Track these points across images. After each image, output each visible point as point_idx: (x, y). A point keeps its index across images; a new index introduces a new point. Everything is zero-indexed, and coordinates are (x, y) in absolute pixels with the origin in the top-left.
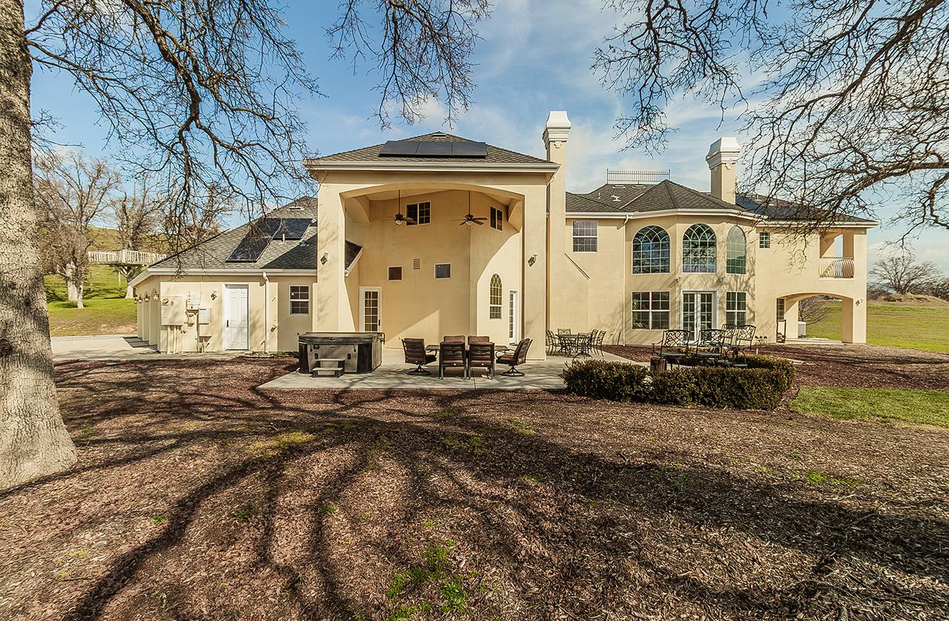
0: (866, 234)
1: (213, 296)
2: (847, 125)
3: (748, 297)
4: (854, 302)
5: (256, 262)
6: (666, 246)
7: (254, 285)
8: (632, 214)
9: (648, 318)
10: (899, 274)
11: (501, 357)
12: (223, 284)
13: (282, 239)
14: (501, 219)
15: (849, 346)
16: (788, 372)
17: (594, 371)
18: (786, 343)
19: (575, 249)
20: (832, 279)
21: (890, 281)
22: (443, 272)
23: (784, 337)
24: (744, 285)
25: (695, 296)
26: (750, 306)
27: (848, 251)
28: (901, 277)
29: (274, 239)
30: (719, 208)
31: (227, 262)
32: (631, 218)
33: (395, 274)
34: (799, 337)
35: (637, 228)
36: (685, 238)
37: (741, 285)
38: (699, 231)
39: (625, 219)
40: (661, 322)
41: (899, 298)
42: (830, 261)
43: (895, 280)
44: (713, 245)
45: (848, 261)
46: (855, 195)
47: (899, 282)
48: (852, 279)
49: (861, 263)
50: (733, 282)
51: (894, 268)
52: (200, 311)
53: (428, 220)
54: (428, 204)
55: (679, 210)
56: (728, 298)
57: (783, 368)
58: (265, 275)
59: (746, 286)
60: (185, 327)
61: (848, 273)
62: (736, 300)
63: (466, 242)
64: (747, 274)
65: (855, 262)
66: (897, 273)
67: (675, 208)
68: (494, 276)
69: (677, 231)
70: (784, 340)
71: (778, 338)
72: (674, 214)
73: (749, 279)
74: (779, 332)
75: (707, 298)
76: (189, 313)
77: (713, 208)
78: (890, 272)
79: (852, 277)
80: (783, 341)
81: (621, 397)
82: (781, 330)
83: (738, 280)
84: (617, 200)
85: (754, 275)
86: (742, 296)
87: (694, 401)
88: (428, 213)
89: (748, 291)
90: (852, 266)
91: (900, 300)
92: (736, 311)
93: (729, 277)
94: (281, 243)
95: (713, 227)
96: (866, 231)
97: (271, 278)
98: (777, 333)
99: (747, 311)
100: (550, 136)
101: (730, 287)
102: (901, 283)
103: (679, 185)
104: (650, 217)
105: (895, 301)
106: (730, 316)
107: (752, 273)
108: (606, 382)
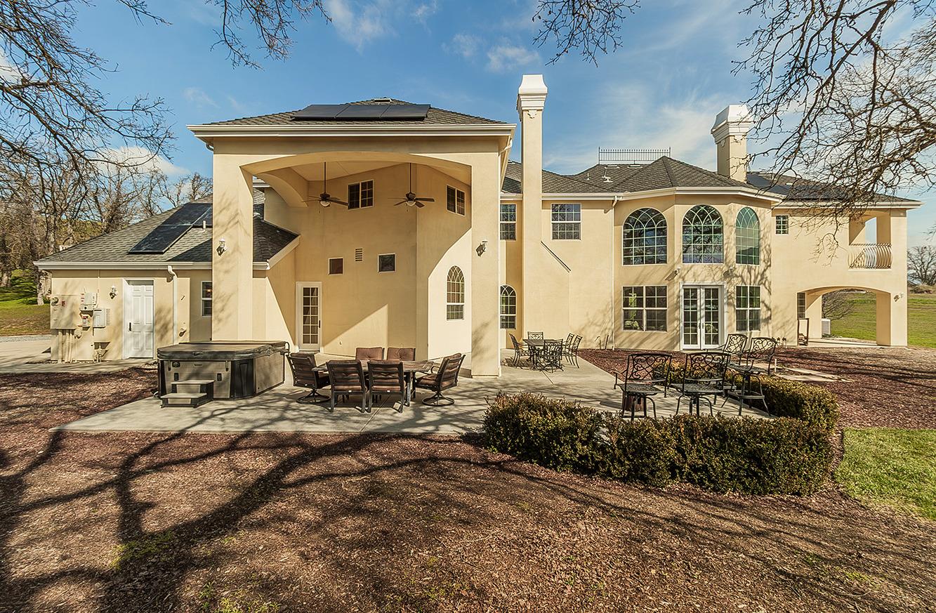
0: (905, 216)
1: (112, 295)
2: (894, 69)
3: (763, 292)
4: (892, 297)
5: (163, 253)
6: (663, 232)
7: (159, 281)
8: (621, 194)
9: (642, 318)
10: (926, 264)
11: (422, 378)
12: (124, 280)
13: (202, 227)
14: (463, 202)
15: (887, 351)
16: (827, 411)
17: (521, 416)
18: (810, 345)
19: (555, 237)
20: (863, 269)
21: (915, 272)
22: (387, 263)
23: (807, 338)
24: (759, 277)
25: (698, 290)
26: (767, 302)
27: (884, 236)
28: (928, 267)
29: (194, 227)
30: (725, 186)
31: (130, 253)
32: (621, 199)
33: (337, 266)
34: (823, 336)
35: (627, 212)
36: (685, 222)
37: (756, 278)
38: (703, 214)
39: (613, 201)
40: (657, 322)
41: (927, 289)
42: (861, 249)
43: (921, 270)
44: (719, 231)
45: (883, 249)
46: (909, 159)
47: (926, 272)
48: (889, 269)
49: (899, 250)
50: (746, 274)
51: (920, 257)
52: (94, 312)
53: (370, 203)
54: (370, 184)
55: (677, 188)
56: (738, 294)
57: (819, 405)
58: (170, 269)
59: (762, 279)
60: (78, 331)
61: (884, 262)
62: (748, 297)
63: (411, 228)
64: (762, 266)
65: (892, 250)
66: (923, 263)
67: (673, 186)
68: (453, 268)
69: (676, 215)
70: (807, 342)
71: (799, 340)
72: (672, 193)
73: (765, 270)
74: (800, 333)
75: (713, 293)
76: (83, 315)
77: (718, 185)
78: (916, 262)
79: (889, 267)
80: (805, 344)
81: (558, 463)
82: (803, 331)
83: (753, 272)
84: (608, 181)
85: (770, 266)
86: (755, 291)
87: (673, 477)
88: (371, 194)
89: (764, 284)
90: (889, 254)
91: (928, 292)
92: (749, 308)
93: (740, 269)
94: (200, 231)
95: (721, 209)
96: (905, 213)
97: (180, 273)
98: (799, 334)
99: (762, 308)
100: (523, 104)
101: (743, 280)
102: (928, 273)
103: (679, 162)
104: (643, 198)
105: (923, 292)
106: (740, 315)
107: (769, 264)
108: (536, 436)
